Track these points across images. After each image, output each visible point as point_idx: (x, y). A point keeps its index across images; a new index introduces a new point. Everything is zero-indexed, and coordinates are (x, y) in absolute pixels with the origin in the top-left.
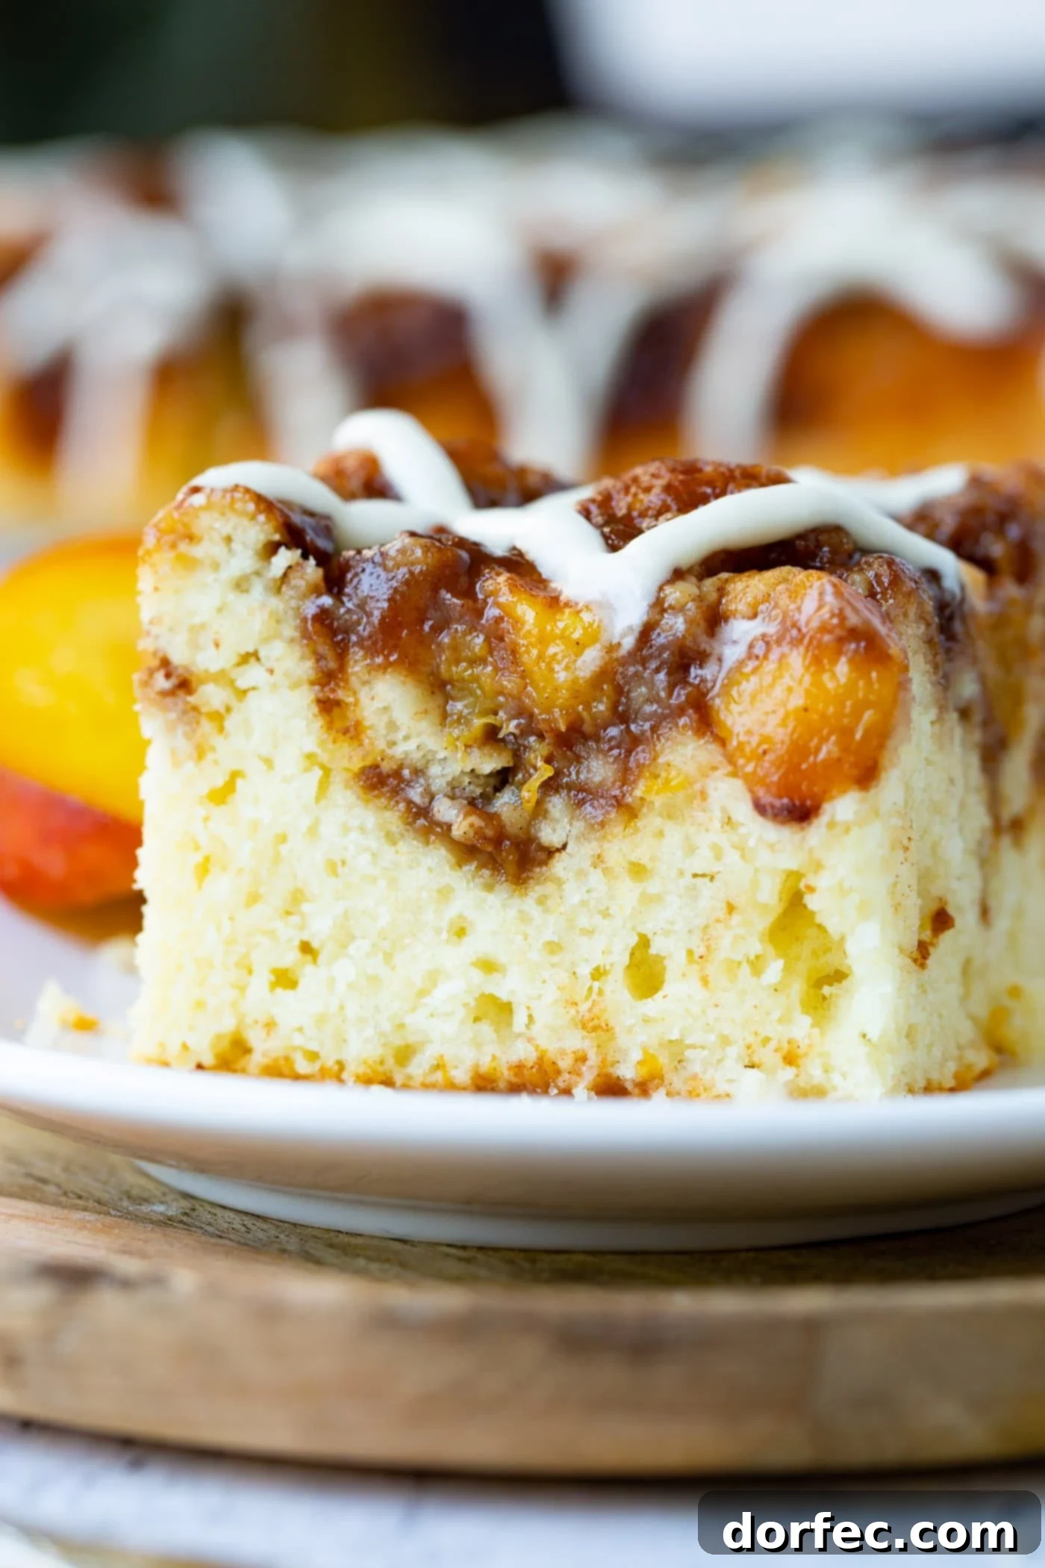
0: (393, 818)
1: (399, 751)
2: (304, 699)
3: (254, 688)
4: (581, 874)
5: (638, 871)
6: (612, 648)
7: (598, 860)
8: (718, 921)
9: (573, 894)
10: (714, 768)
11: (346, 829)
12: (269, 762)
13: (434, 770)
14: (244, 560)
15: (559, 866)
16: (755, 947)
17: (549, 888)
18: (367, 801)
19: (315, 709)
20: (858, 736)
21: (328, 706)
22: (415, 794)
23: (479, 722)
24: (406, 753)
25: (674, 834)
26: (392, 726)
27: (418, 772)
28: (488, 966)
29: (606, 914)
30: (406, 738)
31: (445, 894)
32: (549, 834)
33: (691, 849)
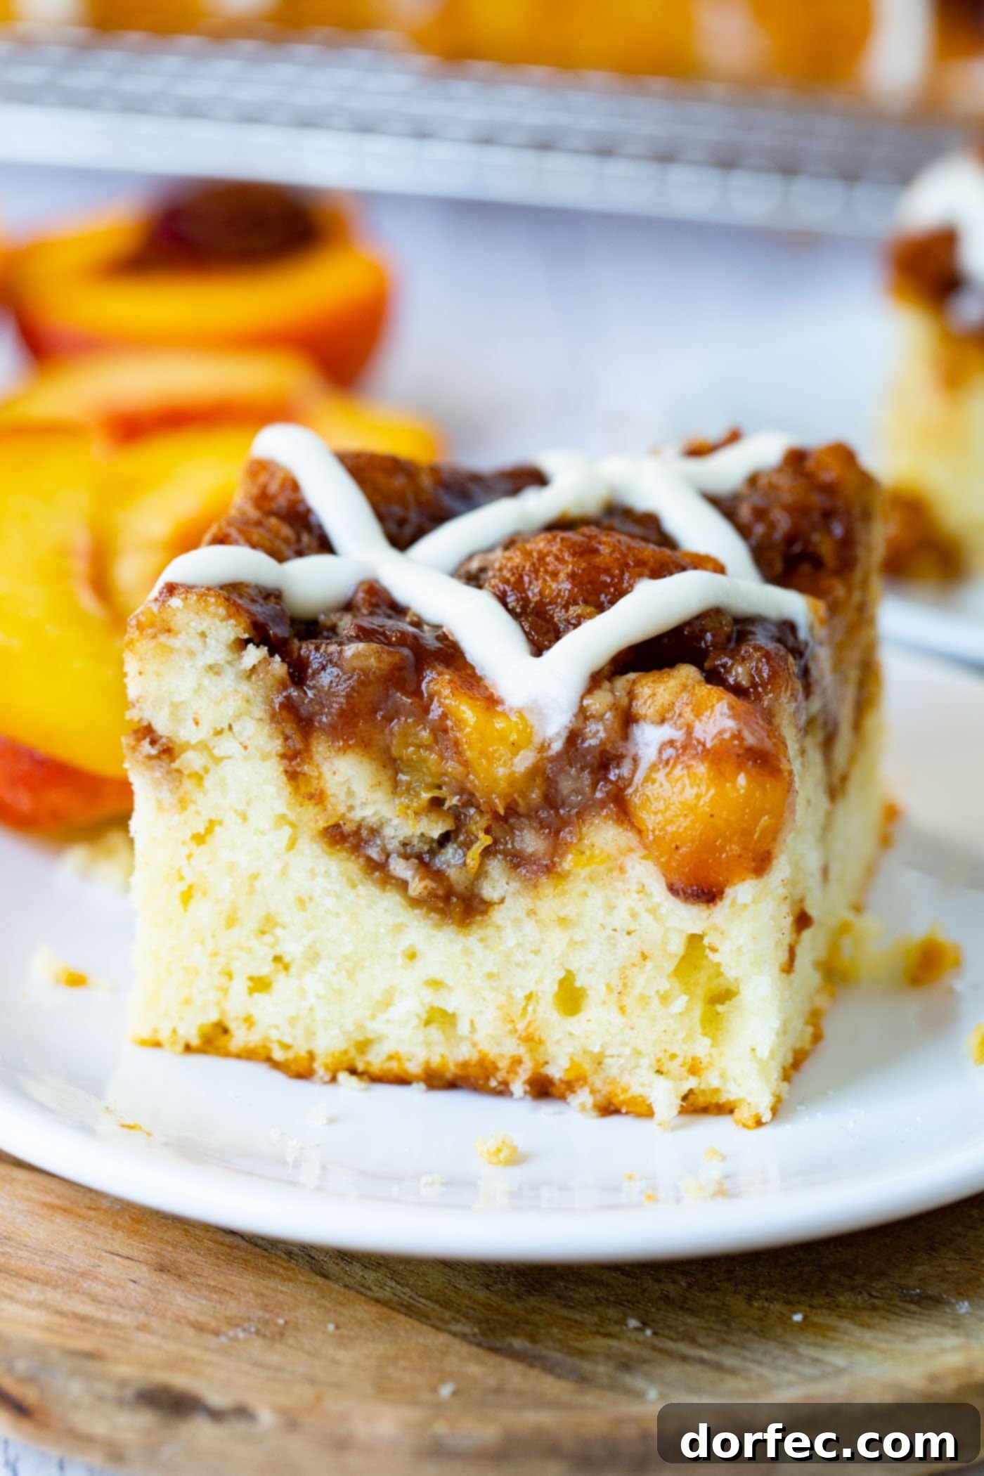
0: (353, 867)
1: (358, 814)
2: (273, 771)
3: (229, 757)
4: (517, 922)
5: (563, 922)
6: (543, 748)
7: (532, 913)
8: (634, 965)
9: (510, 938)
10: (631, 850)
11: (313, 874)
12: (244, 817)
13: (388, 832)
14: (217, 652)
15: (498, 915)
16: (665, 985)
17: (490, 931)
18: (331, 854)
19: (285, 779)
20: (756, 836)
21: (293, 776)
22: (374, 853)
23: (426, 796)
24: (364, 819)
25: (596, 898)
26: (350, 793)
27: (375, 832)
28: (435, 984)
29: (537, 952)
30: (364, 804)
31: (399, 928)
32: (489, 891)
33: (611, 908)
